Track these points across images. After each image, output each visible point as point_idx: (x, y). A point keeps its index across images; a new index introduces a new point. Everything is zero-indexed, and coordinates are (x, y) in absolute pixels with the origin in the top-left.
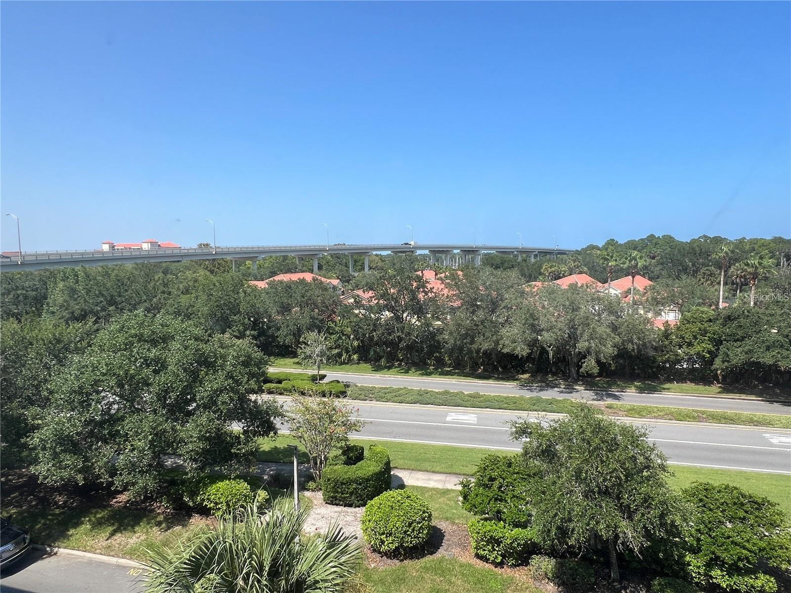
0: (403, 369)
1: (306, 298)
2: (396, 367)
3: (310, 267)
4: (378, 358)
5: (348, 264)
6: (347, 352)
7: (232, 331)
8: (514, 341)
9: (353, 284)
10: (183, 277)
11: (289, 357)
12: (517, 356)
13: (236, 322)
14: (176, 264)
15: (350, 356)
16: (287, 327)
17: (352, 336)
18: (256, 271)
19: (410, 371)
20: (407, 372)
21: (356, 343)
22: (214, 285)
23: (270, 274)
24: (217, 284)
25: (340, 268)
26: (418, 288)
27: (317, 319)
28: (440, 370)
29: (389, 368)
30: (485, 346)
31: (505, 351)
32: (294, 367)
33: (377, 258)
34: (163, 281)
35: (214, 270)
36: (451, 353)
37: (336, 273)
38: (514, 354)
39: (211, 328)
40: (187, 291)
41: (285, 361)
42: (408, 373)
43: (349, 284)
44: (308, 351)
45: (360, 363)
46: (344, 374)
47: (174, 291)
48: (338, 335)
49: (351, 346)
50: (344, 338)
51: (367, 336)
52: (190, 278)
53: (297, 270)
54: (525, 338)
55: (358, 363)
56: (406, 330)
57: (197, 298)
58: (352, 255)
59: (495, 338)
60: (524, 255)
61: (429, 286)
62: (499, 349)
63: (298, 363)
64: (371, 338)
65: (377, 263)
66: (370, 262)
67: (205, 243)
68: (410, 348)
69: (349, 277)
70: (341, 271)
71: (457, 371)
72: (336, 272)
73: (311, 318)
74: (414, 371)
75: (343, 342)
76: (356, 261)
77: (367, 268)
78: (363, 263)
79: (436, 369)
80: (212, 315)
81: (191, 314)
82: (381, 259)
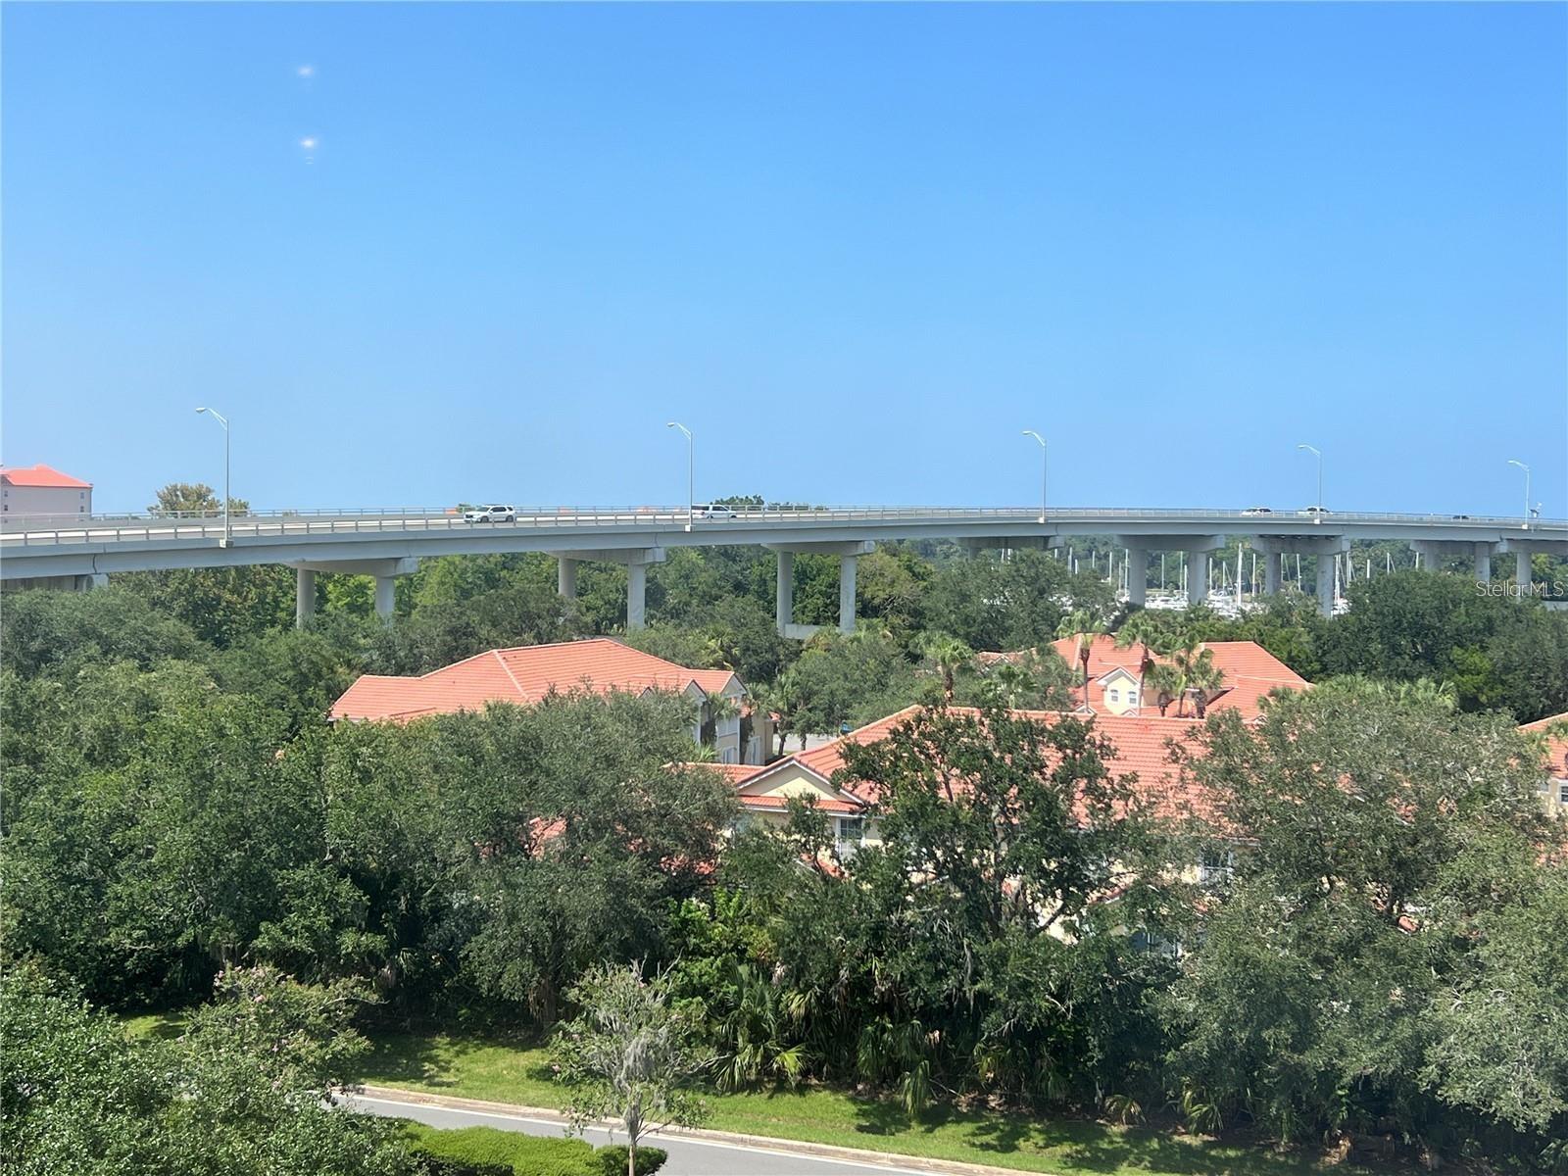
0: (993, 1128)
1: (594, 798)
2: (961, 1118)
3: (612, 596)
4: (890, 1073)
5: (771, 584)
6: (758, 1035)
7: (284, 930)
8: (1494, 1055)
9: (788, 688)
10: (93, 686)
11: (508, 1044)
12: (1506, 1124)
13: (301, 894)
14: (68, 596)
15: (768, 1057)
16: (510, 923)
17: (779, 971)
18: (390, 626)
19: (1021, 1143)
20: (1007, 1146)
21: (796, 1004)
22: (220, 733)
23: (449, 638)
24: (231, 729)
25: (738, 611)
26: (1066, 777)
27: (639, 892)
28: (1155, 1144)
29: (933, 1119)
30: (1364, 1060)
31: (1455, 1094)
32: (532, 1094)
33: (895, 562)
34: (15, 703)
35: (218, 599)
36: (1206, 1076)
37: (719, 635)
38: (1494, 1114)
39: (197, 916)
40: (105, 752)
41: (491, 1061)
42: (1014, 1148)
43: (772, 688)
44: (594, 1048)
45: (809, 1087)
46: (743, 1141)
47: (56, 752)
48: (718, 962)
49: (776, 1012)
50: (743, 970)
51: (844, 974)
52: (121, 691)
53: (561, 620)
54: (1546, 1049)
55: (802, 1089)
56: (1013, 970)
57: (146, 781)
58: (789, 551)
59: (1408, 1032)
60: (1542, 557)
61: (1115, 769)
62: (1424, 1087)
63: (545, 1074)
64: (862, 985)
65: (892, 583)
66: (864, 578)
67: (193, 484)
68: (1026, 1039)
69: (771, 649)
70: (739, 624)
71: (1231, 1153)
72: (721, 629)
73: (610, 885)
74: (1040, 1140)
75: (739, 994)
76: (803, 576)
77: (848, 609)
78: (835, 585)
79: (1135, 1137)
80: (208, 863)
81: (119, 855)
82: (909, 568)
